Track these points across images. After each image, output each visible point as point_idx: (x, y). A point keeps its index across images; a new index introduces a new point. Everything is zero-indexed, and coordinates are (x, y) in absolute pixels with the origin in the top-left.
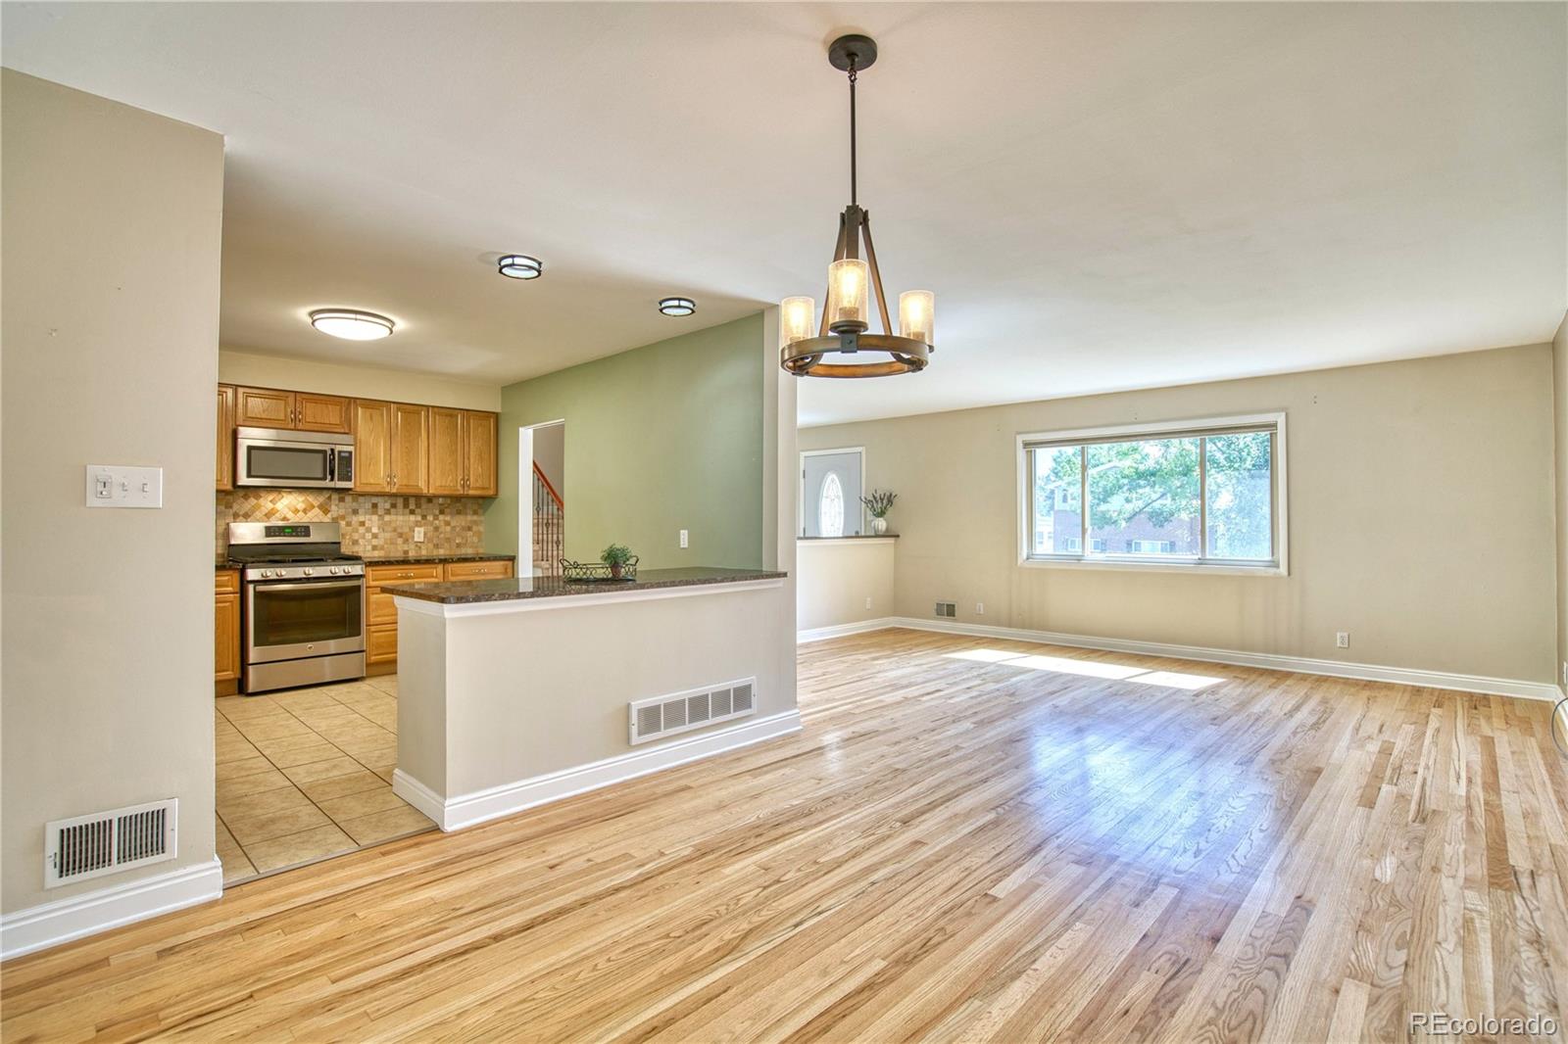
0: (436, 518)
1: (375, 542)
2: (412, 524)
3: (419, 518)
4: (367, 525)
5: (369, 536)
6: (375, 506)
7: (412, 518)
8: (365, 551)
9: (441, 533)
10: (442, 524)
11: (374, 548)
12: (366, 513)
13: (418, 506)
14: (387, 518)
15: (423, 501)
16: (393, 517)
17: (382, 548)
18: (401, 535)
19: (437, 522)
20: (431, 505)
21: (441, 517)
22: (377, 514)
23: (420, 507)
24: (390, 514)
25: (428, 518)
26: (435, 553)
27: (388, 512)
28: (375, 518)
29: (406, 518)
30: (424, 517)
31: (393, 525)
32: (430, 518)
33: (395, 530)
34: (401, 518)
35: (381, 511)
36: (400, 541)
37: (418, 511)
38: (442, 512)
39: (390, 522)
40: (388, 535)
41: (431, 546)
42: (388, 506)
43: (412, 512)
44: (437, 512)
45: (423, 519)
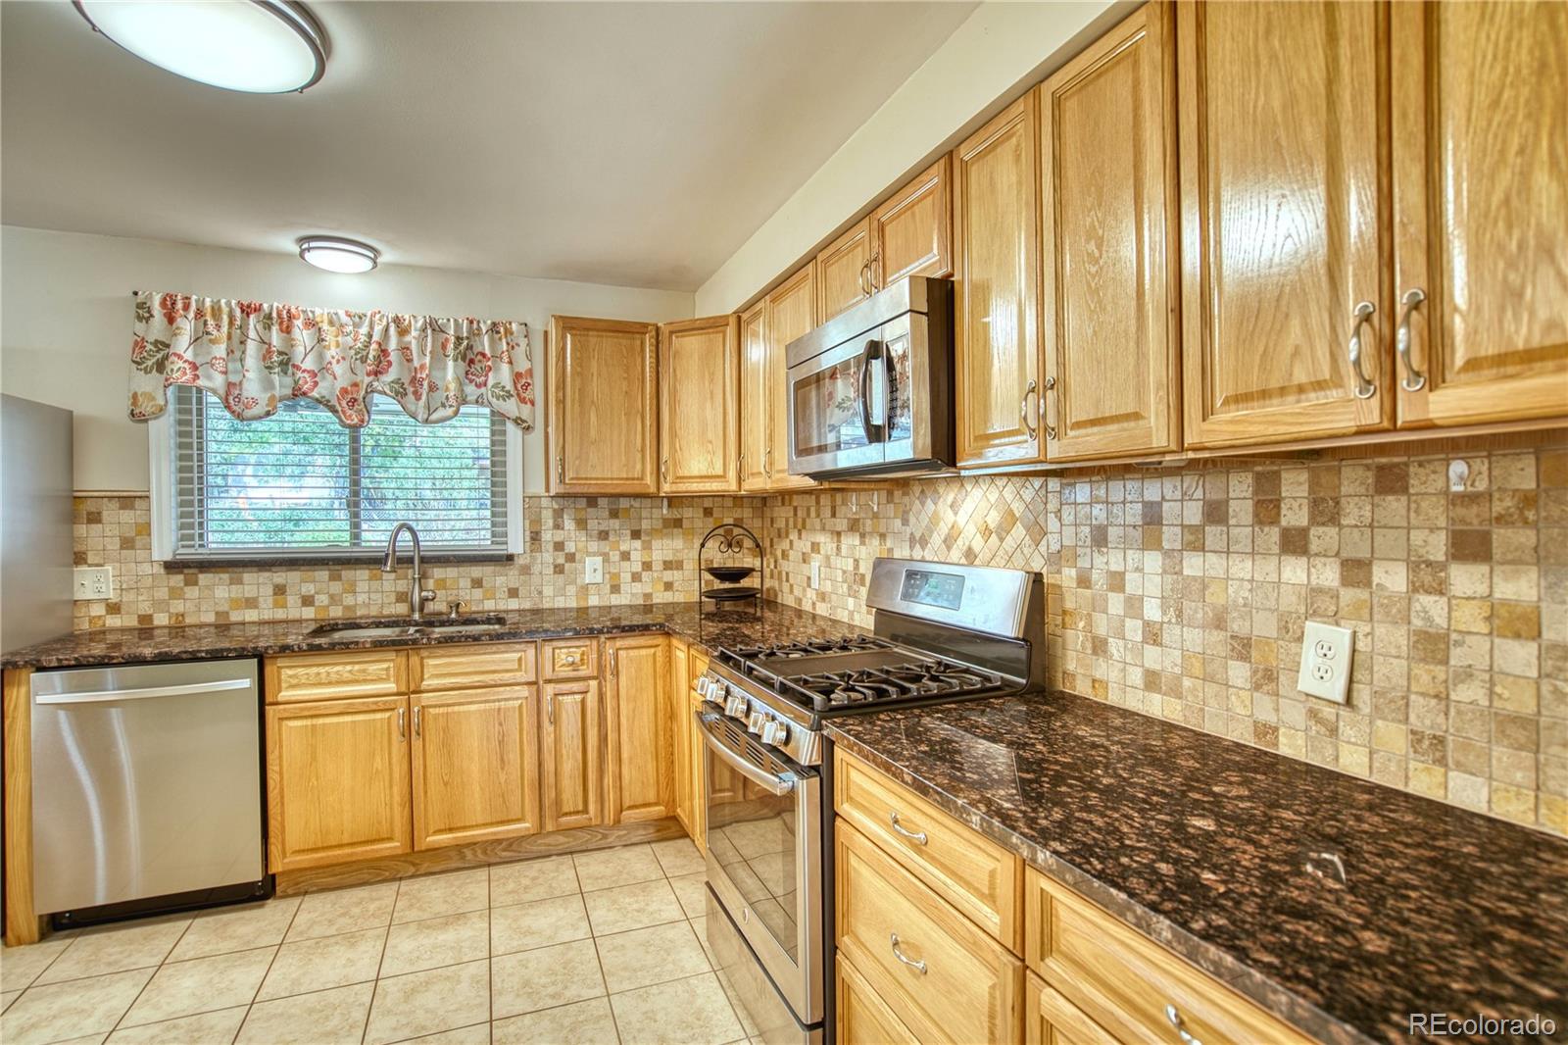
0: (1428, 577)
1: (1152, 657)
2: (1290, 601)
3: (1328, 575)
4: (1129, 589)
5: (1134, 629)
6: (1152, 517)
7: (1295, 571)
8: (1124, 687)
9: (1467, 674)
10: (1470, 618)
11: (1152, 681)
12: (1125, 544)
13: (1326, 510)
14: (1193, 565)
15: (1353, 480)
16: (1214, 565)
17: (1176, 692)
18: (1243, 648)
19: (1433, 606)
20: (1394, 505)
21: (1465, 579)
22: (1158, 546)
23: (1334, 520)
24: (1200, 547)
25: (1379, 574)
26: (1423, 783)
27: (1195, 541)
28: (1153, 561)
29: (1267, 568)
30: (1356, 571)
31: (1216, 597)
32: (1391, 578)
33: (1219, 622)
34: (1242, 568)
35: (1171, 537)
36: (1239, 673)
37: (1323, 537)
38: (1470, 546)
39: (1204, 584)
40: (1194, 638)
41: (1393, 736)
42: (1194, 514)
43: (1295, 543)
44: (1437, 547)
45: (1346, 582)
